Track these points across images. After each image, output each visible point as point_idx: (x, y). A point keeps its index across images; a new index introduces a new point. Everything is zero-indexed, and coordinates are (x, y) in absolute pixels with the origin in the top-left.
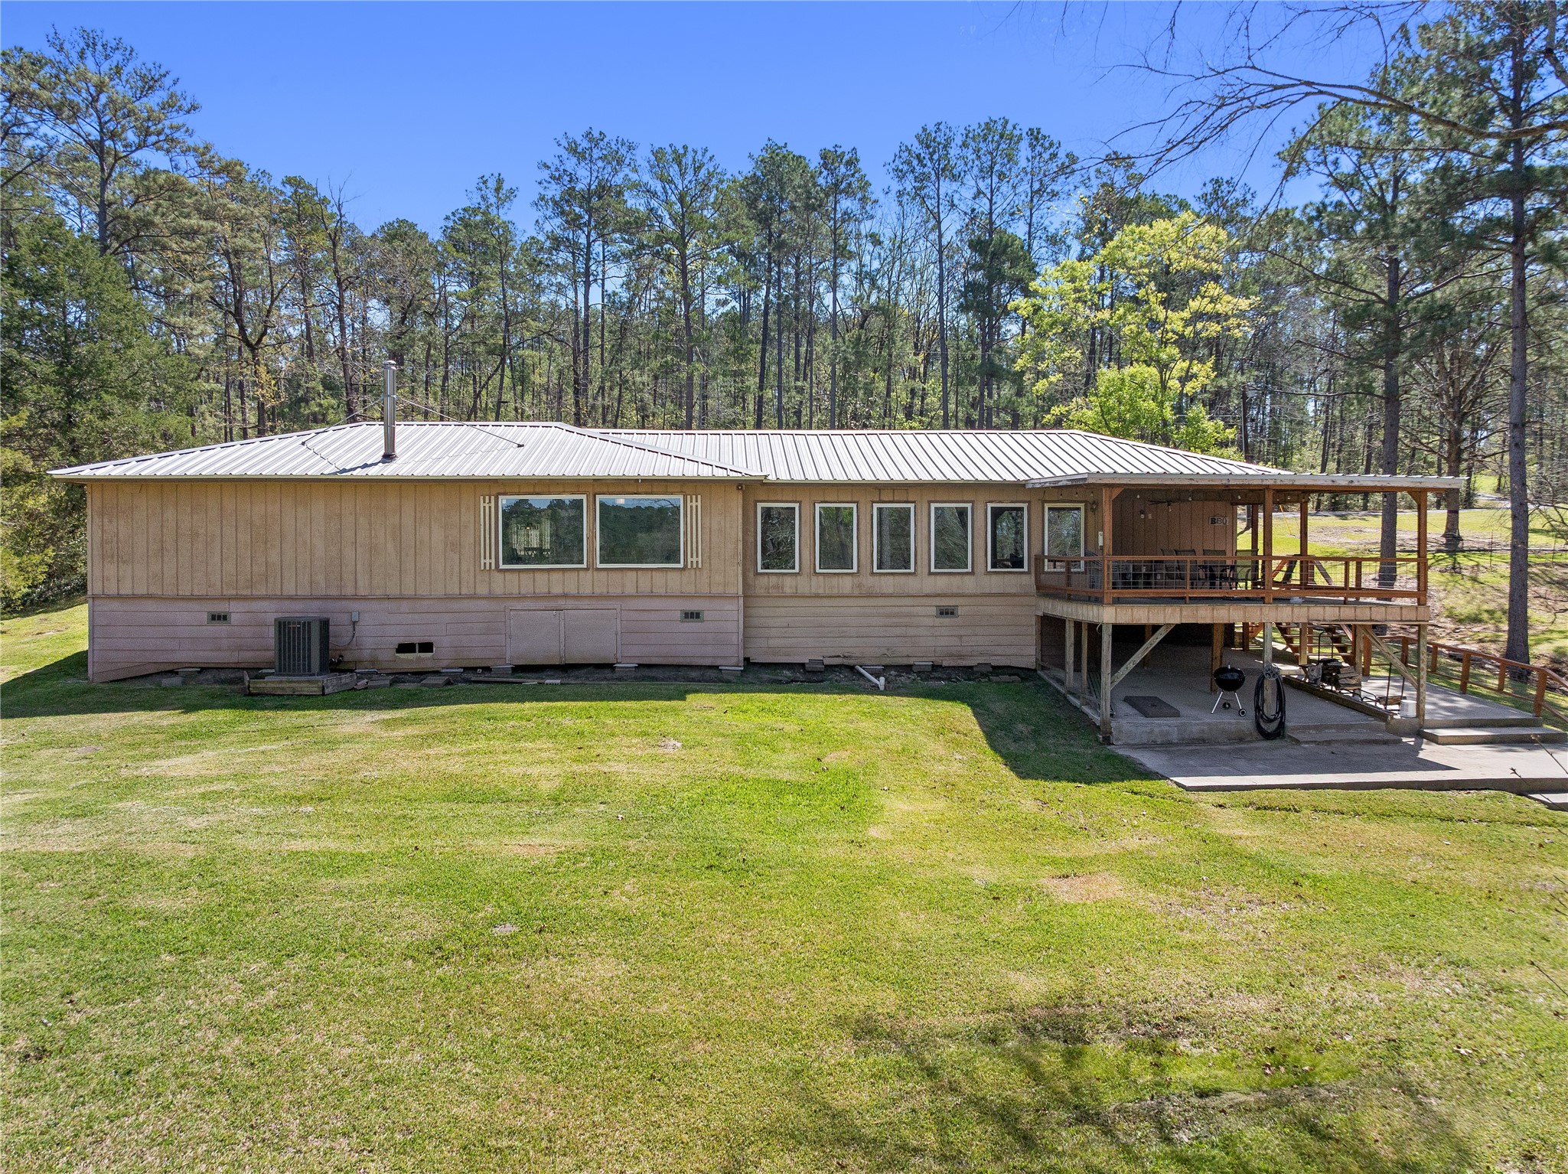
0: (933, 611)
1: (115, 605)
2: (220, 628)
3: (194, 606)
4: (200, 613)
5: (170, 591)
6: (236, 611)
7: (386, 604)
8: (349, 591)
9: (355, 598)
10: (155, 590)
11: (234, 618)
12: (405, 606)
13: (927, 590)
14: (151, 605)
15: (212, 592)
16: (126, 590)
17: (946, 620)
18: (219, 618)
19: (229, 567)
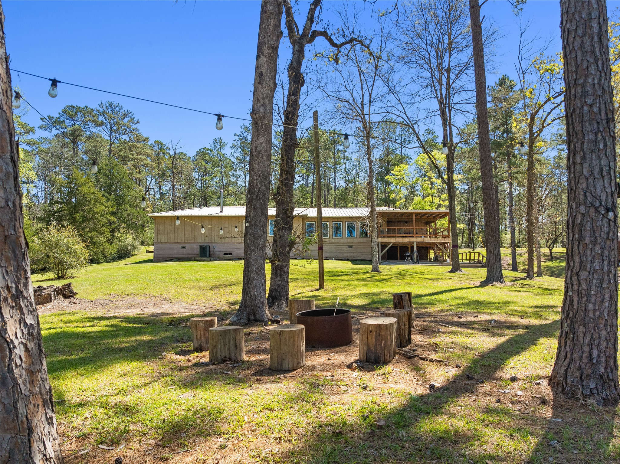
0: (347, 247)
1: (160, 245)
2: (184, 250)
3: (178, 245)
4: (179, 246)
5: (173, 241)
6: (188, 246)
7: (222, 244)
8: (213, 241)
9: (215, 243)
10: (169, 241)
11: (187, 247)
12: (226, 245)
13: (346, 242)
14: (168, 245)
15: (182, 242)
16: (163, 241)
17: (350, 249)
18: (183, 247)
19: (186, 236)
